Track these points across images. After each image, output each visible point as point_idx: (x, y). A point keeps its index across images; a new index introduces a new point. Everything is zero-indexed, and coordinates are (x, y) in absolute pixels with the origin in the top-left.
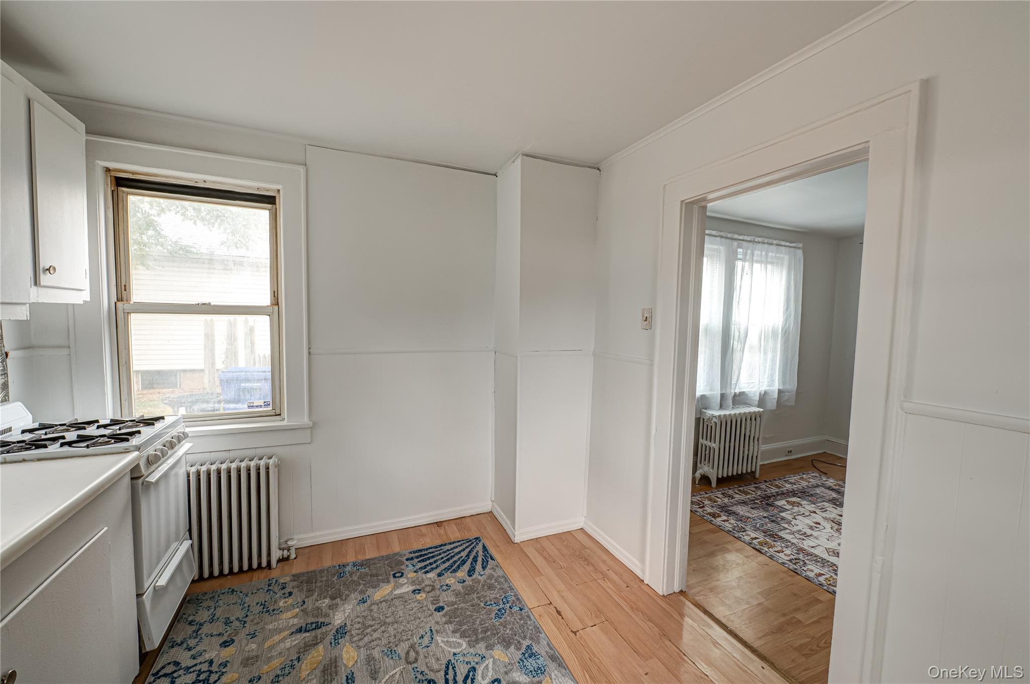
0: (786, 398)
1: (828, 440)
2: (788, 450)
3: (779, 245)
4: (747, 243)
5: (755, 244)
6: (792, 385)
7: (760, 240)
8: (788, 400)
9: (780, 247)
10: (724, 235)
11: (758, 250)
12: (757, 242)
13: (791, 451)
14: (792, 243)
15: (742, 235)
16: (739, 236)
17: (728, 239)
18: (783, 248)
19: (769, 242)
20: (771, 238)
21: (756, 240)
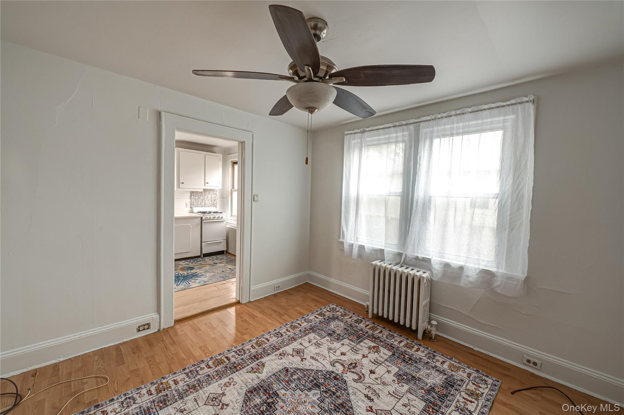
12: (439, 118)
15: (419, 117)
16: (415, 121)
17: (403, 125)
18: (487, 112)
19: (458, 112)
20: (461, 108)
21: (439, 116)
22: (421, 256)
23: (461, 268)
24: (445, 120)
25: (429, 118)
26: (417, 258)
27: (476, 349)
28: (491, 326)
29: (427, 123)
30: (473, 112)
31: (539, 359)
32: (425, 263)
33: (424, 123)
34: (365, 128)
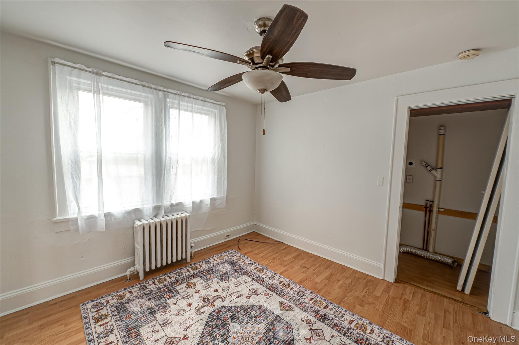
0: (218, 203)
1: (255, 224)
2: (226, 235)
3: (205, 101)
4: (173, 94)
5: (181, 97)
6: (224, 194)
7: (186, 94)
8: (219, 204)
9: (205, 102)
10: (147, 85)
11: (185, 102)
12: (183, 96)
13: (229, 235)
14: (217, 101)
15: (167, 88)
16: (164, 89)
17: (153, 89)
18: (209, 104)
19: (195, 97)
20: (197, 95)
21: (182, 94)
22: (174, 202)
23: (201, 201)
24: (186, 99)
25: (175, 92)
26: (172, 205)
27: (208, 246)
28: (213, 229)
29: (175, 96)
30: (203, 101)
31: (229, 232)
32: (178, 207)
33: (173, 95)
34: (101, 70)
